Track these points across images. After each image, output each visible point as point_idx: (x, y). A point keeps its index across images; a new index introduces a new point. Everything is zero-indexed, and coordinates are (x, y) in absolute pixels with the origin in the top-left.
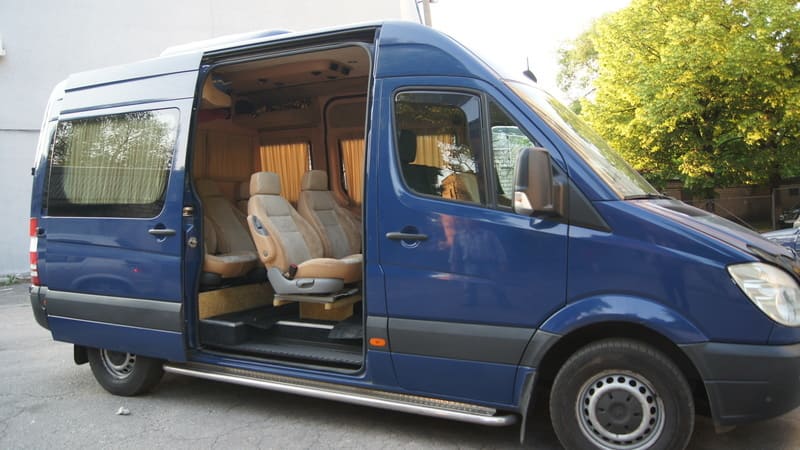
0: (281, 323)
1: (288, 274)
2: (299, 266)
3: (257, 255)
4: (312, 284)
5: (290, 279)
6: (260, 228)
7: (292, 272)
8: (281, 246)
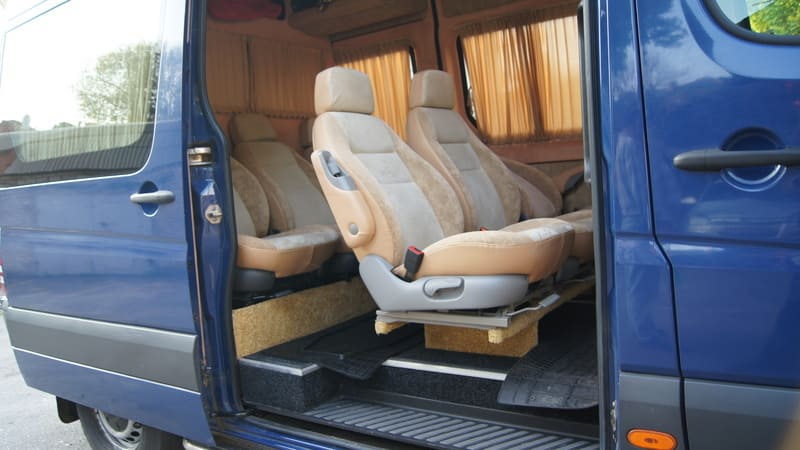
0: (392, 363)
1: (402, 269)
2: (425, 251)
3: (338, 230)
4: (459, 289)
5: (408, 279)
6: (338, 175)
7: (413, 265)
8: (384, 210)
